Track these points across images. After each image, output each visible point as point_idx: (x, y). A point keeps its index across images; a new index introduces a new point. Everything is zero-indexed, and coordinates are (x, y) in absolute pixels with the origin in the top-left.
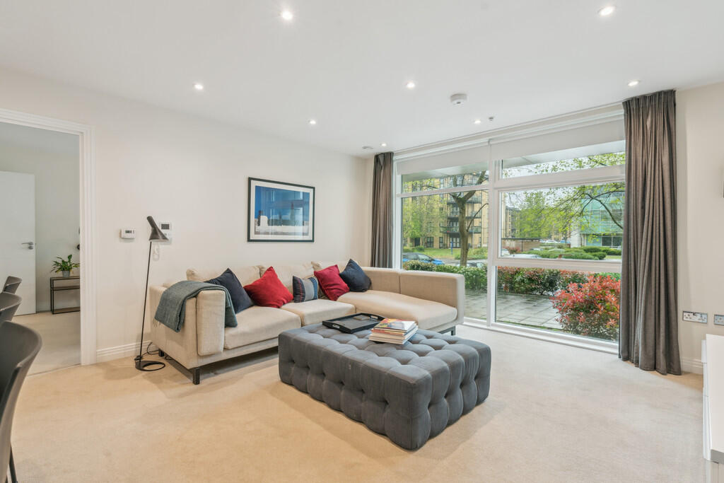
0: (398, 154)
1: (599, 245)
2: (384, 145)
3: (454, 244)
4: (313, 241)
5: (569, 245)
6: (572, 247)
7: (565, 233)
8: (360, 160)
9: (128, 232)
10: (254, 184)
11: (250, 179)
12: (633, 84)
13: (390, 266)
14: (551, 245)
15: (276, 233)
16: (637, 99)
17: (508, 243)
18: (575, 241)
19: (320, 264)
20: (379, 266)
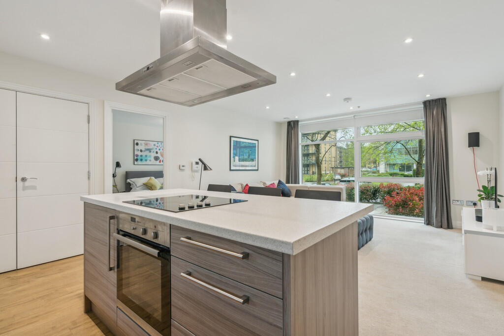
0: (302, 121)
1: (397, 171)
2: (297, 117)
3: (306, 172)
4: (258, 170)
5: (379, 171)
6: (380, 172)
7: (375, 162)
8: (279, 124)
9: (183, 166)
10: (233, 139)
11: (231, 137)
12: (428, 96)
13: (299, 183)
14: (367, 171)
15: (242, 166)
16: (429, 101)
17: (339, 171)
18: (382, 168)
19: (266, 182)
20: (292, 183)
